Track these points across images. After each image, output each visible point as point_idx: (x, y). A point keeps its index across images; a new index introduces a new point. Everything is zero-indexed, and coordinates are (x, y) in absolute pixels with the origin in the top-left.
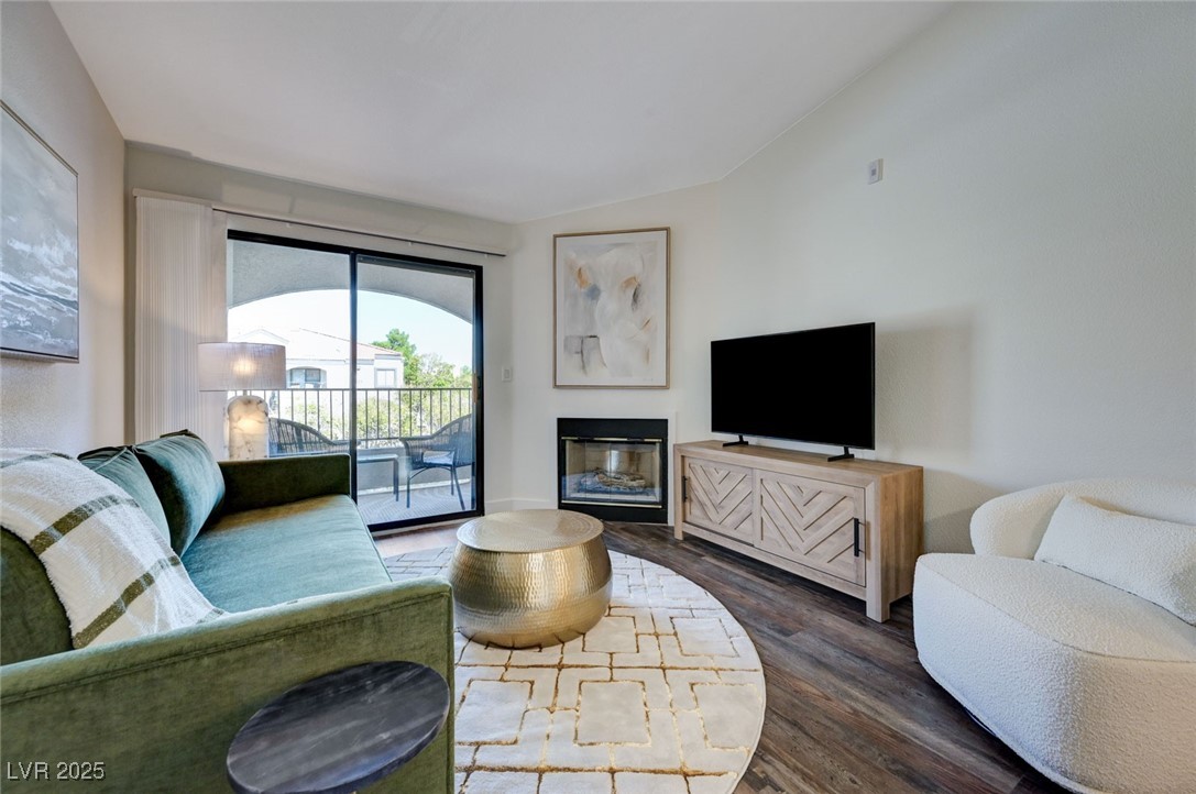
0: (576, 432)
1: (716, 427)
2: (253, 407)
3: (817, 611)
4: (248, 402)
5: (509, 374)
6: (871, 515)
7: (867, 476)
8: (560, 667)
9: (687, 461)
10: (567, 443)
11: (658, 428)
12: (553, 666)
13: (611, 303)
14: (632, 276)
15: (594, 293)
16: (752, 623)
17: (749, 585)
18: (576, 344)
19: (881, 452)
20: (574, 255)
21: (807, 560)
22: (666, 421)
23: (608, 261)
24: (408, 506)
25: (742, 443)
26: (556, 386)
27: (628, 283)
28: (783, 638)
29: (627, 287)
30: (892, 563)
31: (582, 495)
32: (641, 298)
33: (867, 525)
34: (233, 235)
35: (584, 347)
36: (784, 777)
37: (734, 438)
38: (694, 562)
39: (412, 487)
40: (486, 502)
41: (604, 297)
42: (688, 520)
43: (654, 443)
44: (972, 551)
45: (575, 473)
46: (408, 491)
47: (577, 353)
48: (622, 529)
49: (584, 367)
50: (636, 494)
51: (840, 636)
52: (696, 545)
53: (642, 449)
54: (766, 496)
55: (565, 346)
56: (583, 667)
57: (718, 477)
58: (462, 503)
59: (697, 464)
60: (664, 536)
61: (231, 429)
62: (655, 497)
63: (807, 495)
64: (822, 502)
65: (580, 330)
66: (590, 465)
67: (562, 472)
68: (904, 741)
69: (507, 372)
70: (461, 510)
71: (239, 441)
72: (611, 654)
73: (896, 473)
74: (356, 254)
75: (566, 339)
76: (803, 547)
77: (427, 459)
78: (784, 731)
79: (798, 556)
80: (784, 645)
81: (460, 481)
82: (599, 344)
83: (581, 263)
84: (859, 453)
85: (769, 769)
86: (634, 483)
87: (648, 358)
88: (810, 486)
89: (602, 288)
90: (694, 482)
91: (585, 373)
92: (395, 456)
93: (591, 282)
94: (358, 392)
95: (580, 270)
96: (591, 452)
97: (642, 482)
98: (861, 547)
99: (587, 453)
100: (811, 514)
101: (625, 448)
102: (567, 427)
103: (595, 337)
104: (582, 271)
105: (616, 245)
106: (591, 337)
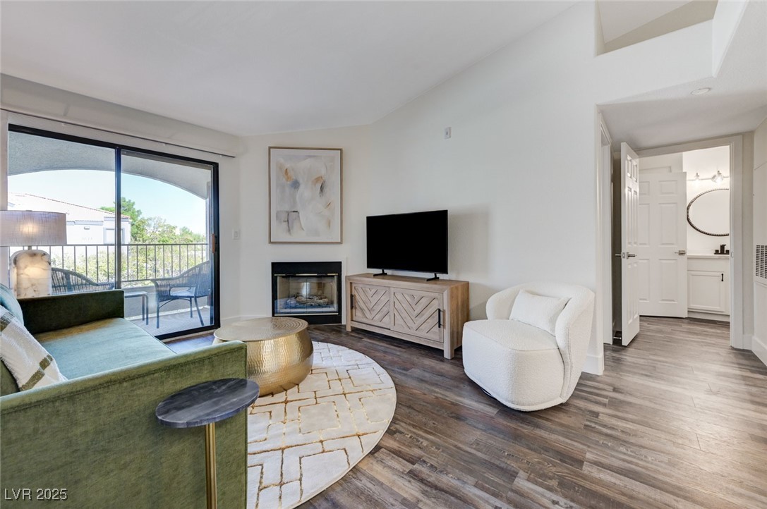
0: (284, 271)
1: (369, 266)
2: (38, 258)
3: (421, 358)
4: (34, 255)
5: (237, 234)
6: (446, 307)
7: (444, 287)
8: (286, 402)
9: (354, 285)
10: (278, 278)
11: (336, 267)
12: (282, 403)
13: (306, 191)
14: (319, 175)
15: (296, 185)
16: (390, 367)
17: (387, 350)
18: (284, 216)
19: (451, 276)
20: (282, 161)
21: (418, 334)
22: (341, 263)
23: (304, 166)
24: (158, 327)
25: (384, 274)
26: (270, 242)
27: (317, 179)
28: (405, 372)
29: (317, 182)
30: (455, 330)
31: (288, 310)
32: (326, 190)
33: (444, 312)
34: (12, 128)
35: (290, 218)
36: (405, 428)
37: (380, 271)
38: (359, 342)
39: (160, 315)
40: (221, 319)
41: (302, 187)
42: (354, 319)
43: (333, 276)
44: (487, 319)
45: (283, 298)
46: (158, 317)
47: (285, 221)
48: (315, 329)
49: (289, 230)
50: (323, 307)
51: (432, 368)
52: (358, 334)
53: (326, 281)
54: (397, 302)
55: (277, 216)
56: (300, 400)
57: (371, 293)
58: (202, 321)
59: (359, 287)
60: (339, 330)
61: (18, 275)
62: (334, 308)
63: (417, 299)
64: (424, 302)
65: (287, 207)
66: (293, 292)
67: (274, 298)
68: (457, 405)
69: (236, 232)
70: (201, 326)
71: (25, 284)
72: (315, 392)
73: (456, 285)
74: (119, 149)
75: (278, 213)
76: (415, 327)
77: (173, 293)
78: (405, 410)
79: (413, 332)
80: (405, 375)
81: (200, 308)
82: (299, 216)
83: (288, 165)
84: (440, 276)
85: (398, 426)
86: (321, 301)
87: (330, 226)
88: (417, 294)
89: (301, 181)
90: (357, 297)
91: (290, 234)
92: (145, 293)
93: (294, 177)
94: (122, 247)
95: (286, 170)
96: (293, 283)
97: (326, 300)
98: (442, 323)
99: (291, 284)
100: (419, 309)
101: (315, 280)
102: (278, 268)
103: (296, 212)
104: (288, 171)
105: (310, 156)
106: (294, 212)
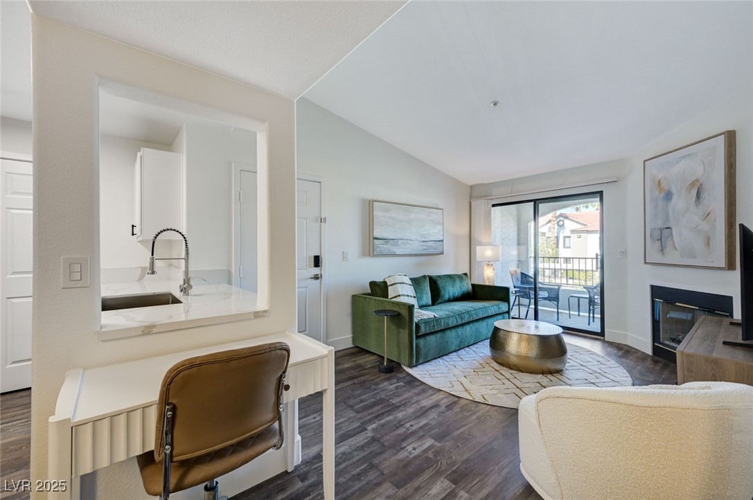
12: (495, 369)
13: (680, 202)
14: (696, 178)
15: (668, 196)
18: (657, 234)
20: (655, 172)
23: (678, 171)
26: (645, 263)
27: (692, 185)
29: (692, 187)
32: (702, 196)
35: (663, 236)
41: (675, 198)
47: (658, 240)
49: (662, 250)
55: (651, 235)
65: (660, 224)
69: (621, 252)
74: (536, 201)
75: (652, 230)
82: (672, 234)
83: (660, 176)
87: (708, 244)
89: (674, 190)
91: (663, 254)
93: (667, 188)
95: (659, 181)
103: (669, 228)
104: (661, 182)
105: (683, 157)
106: (667, 228)
